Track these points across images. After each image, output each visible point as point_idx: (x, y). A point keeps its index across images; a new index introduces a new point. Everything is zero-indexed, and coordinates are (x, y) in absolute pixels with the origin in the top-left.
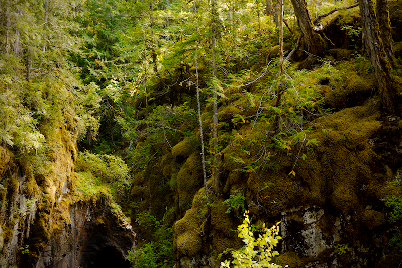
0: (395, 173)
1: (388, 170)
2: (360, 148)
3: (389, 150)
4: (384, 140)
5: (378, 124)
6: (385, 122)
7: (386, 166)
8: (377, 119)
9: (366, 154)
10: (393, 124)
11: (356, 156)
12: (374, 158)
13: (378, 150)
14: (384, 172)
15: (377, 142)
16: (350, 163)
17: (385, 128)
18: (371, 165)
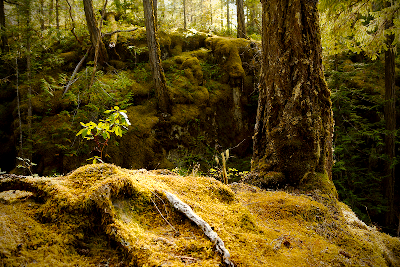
0: (168, 153)
1: (164, 151)
2: (146, 136)
3: (165, 137)
4: (161, 130)
5: (157, 119)
6: (161, 118)
7: (163, 148)
8: (155, 115)
9: (151, 140)
10: (166, 119)
11: (144, 142)
12: (156, 143)
13: (158, 137)
14: (162, 152)
15: (157, 132)
16: (140, 147)
17: (162, 122)
18: (154, 148)
